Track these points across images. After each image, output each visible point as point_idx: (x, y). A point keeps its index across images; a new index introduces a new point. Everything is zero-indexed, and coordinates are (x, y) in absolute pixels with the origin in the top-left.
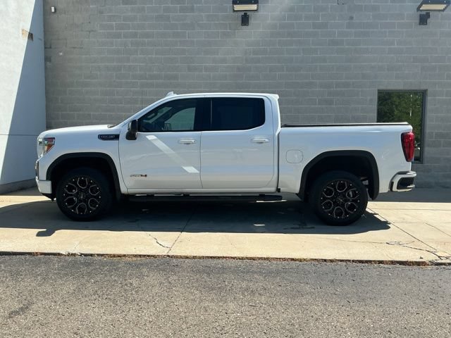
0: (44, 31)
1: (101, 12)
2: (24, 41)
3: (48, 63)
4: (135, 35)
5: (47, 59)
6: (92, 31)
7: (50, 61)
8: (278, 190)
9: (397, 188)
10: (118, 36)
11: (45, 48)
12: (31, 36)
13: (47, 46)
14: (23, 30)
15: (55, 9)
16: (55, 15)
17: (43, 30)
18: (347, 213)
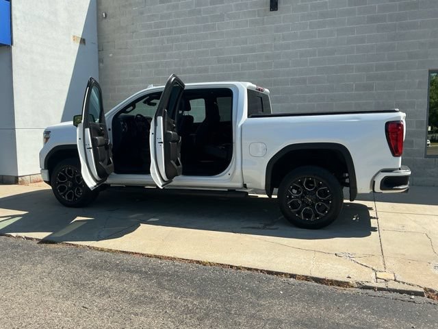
0: (98, 36)
1: (142, 13)
2: (76, 46)
3: (101, 65)
4: (170, 32)
5: (100, 60)
6: (135, 31)
7: (102, 62)
8: (245, 186)
9: (381, 189)
10: (156, 34)
11: (99, 51)
12: (83, 41)
13: (100, 49)
14: (74, 37)
15: (106, 15)
16: (106, 20)
17: (96, 34)
18: (317, 215)
